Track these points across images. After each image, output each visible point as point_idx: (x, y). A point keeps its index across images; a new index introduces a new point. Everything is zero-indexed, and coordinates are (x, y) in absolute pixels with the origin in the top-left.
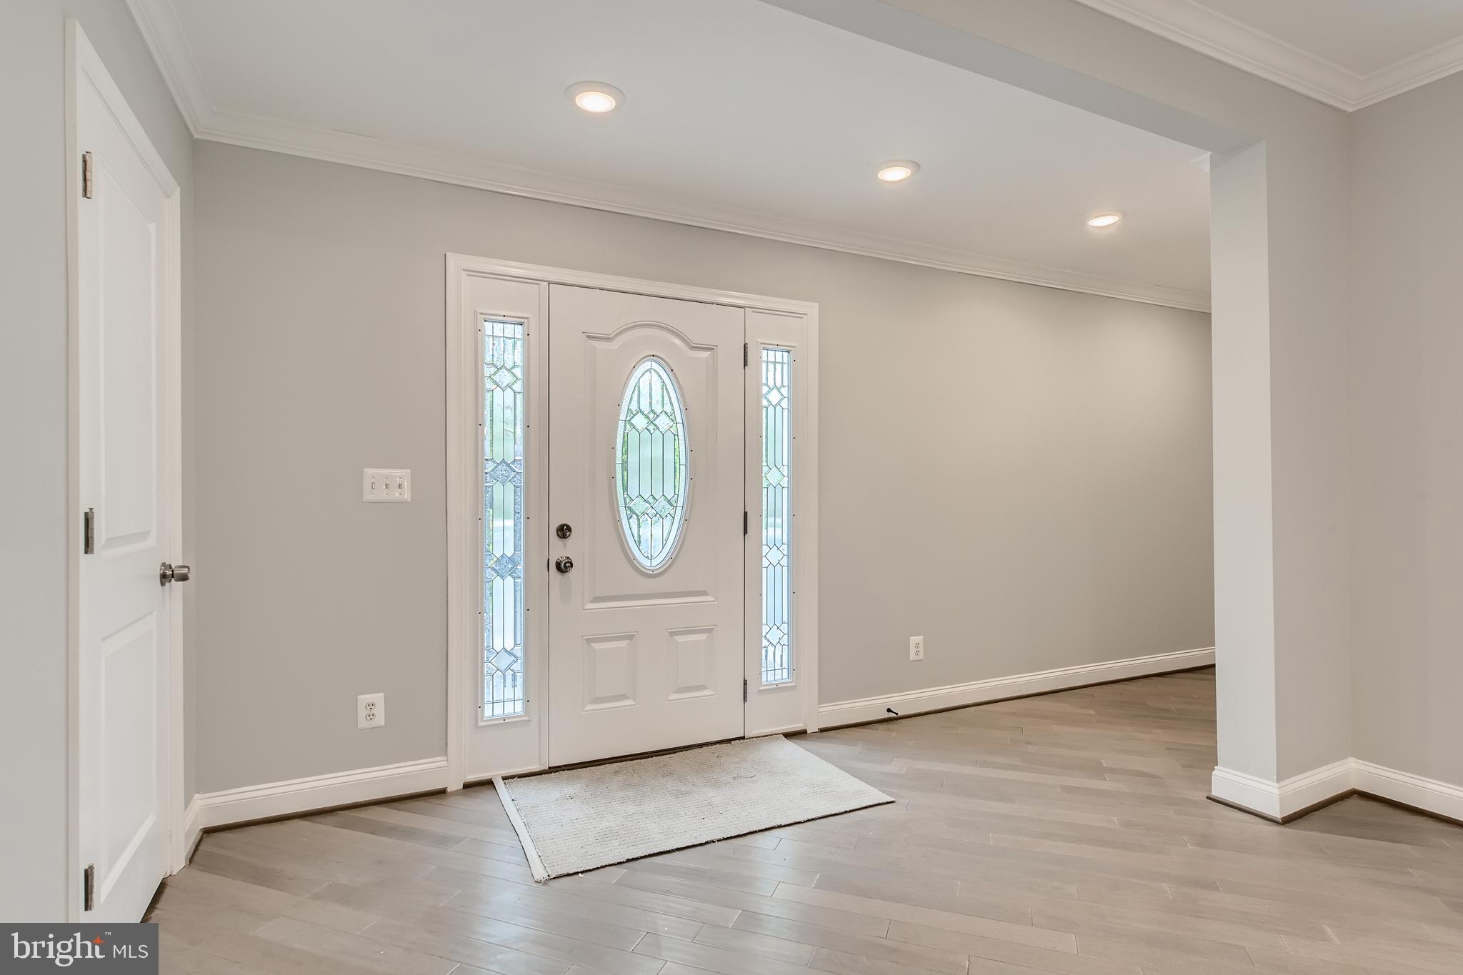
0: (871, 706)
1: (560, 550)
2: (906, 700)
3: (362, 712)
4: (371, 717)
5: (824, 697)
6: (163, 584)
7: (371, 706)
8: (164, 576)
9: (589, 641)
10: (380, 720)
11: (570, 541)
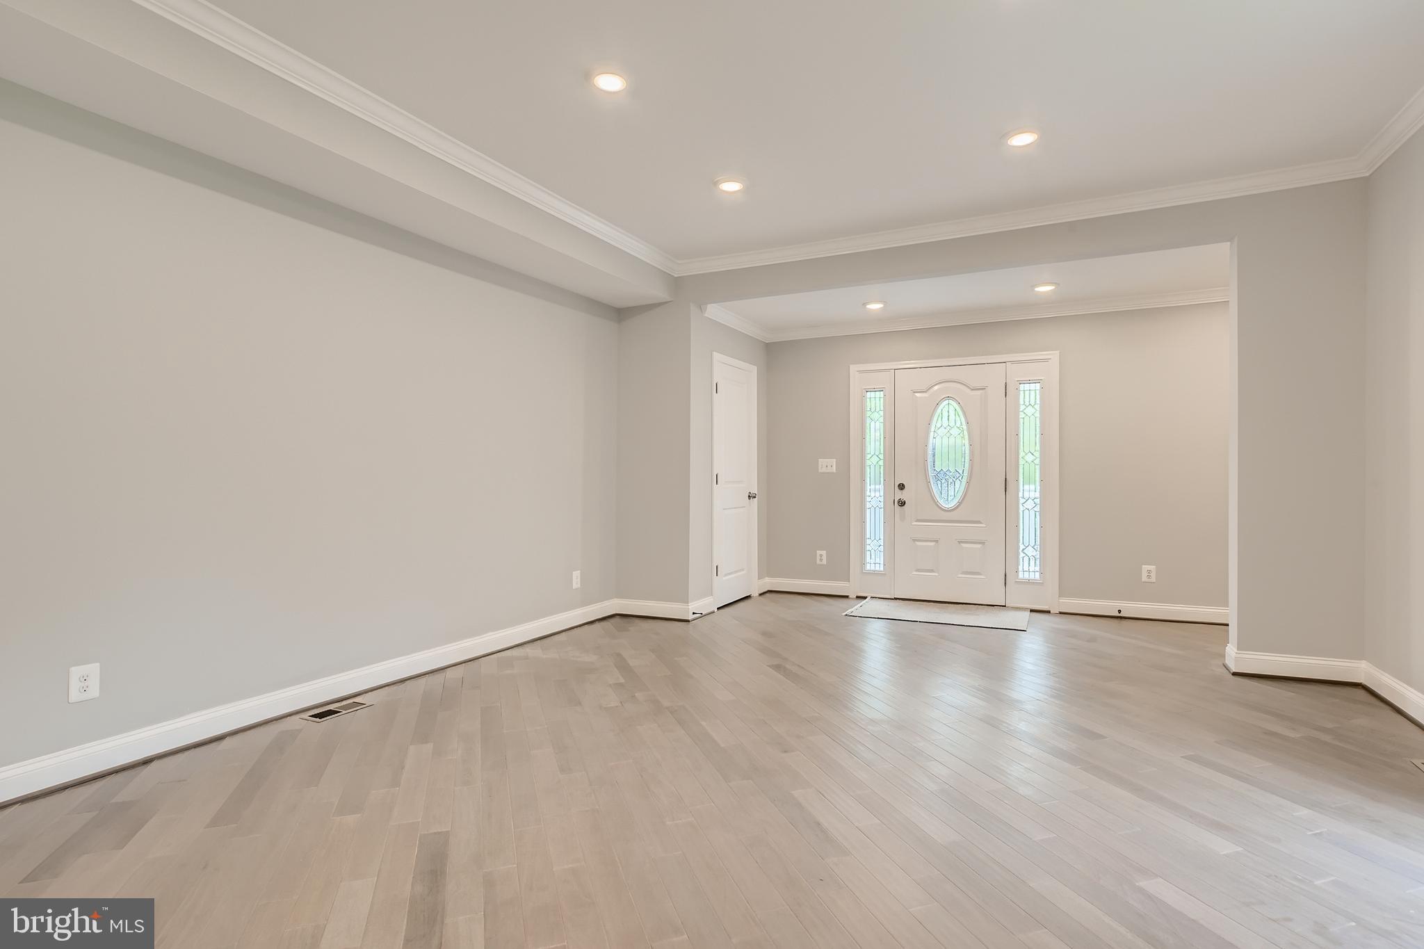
0: (1110, 607)
1: (900, 495)
2: (1131, 608)
3: (818, 558)
4: (821, 560)
5: (1062, 594)
6: (750, 499)
7: (821, 555)
8: (749, 496)
9: (914, 540)
10: (824, 562)
11: (904, 491)
